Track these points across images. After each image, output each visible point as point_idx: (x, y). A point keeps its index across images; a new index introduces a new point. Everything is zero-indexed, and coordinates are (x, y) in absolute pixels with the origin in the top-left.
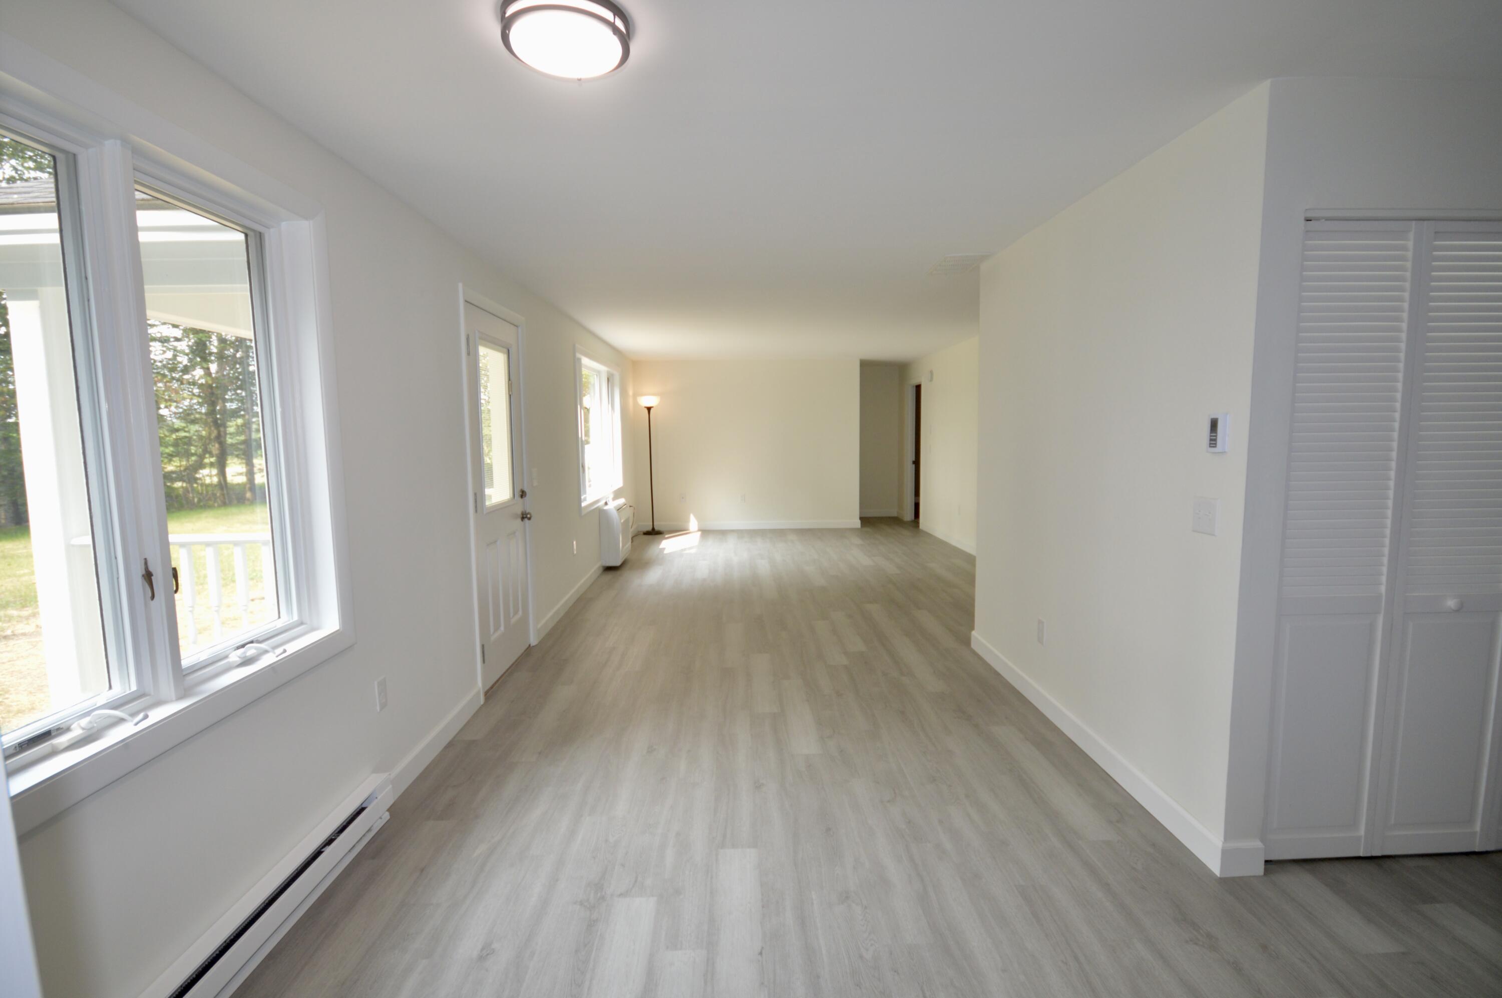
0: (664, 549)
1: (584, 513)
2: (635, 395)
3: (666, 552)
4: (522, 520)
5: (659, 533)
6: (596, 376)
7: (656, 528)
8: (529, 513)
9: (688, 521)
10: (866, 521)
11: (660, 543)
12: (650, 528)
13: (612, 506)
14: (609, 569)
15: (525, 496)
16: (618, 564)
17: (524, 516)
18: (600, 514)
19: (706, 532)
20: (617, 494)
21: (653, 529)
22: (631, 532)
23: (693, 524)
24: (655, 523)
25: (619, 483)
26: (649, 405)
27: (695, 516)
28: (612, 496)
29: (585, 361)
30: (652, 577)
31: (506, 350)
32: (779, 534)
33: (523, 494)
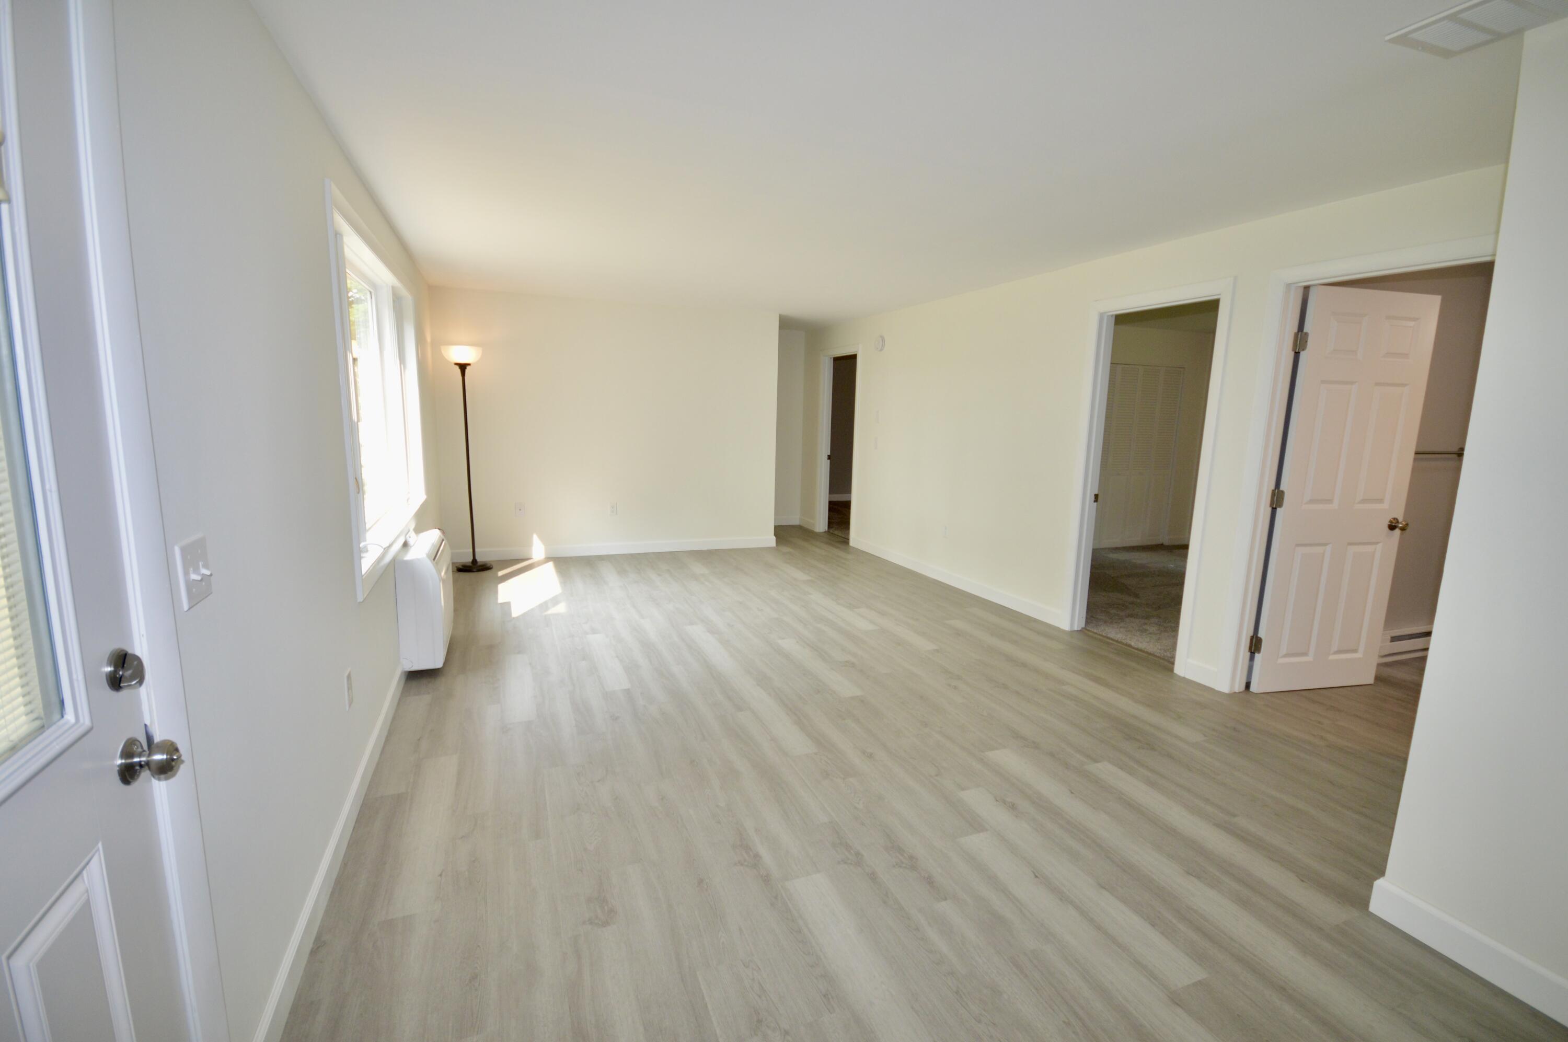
0: (508, 604)
3: (516, 612)
5: (485, 568)
7: (479, 559)
9: (529, 544)
10: (783, 533)
12: (468, 561)
13: (417, 549)
14: (419, 677)
20: (421, 523)
21: (474, 561)
23: (538, 551)
25: (418, 495)
26: (463, 361)
27: (541, 537)
28: (413, 525)
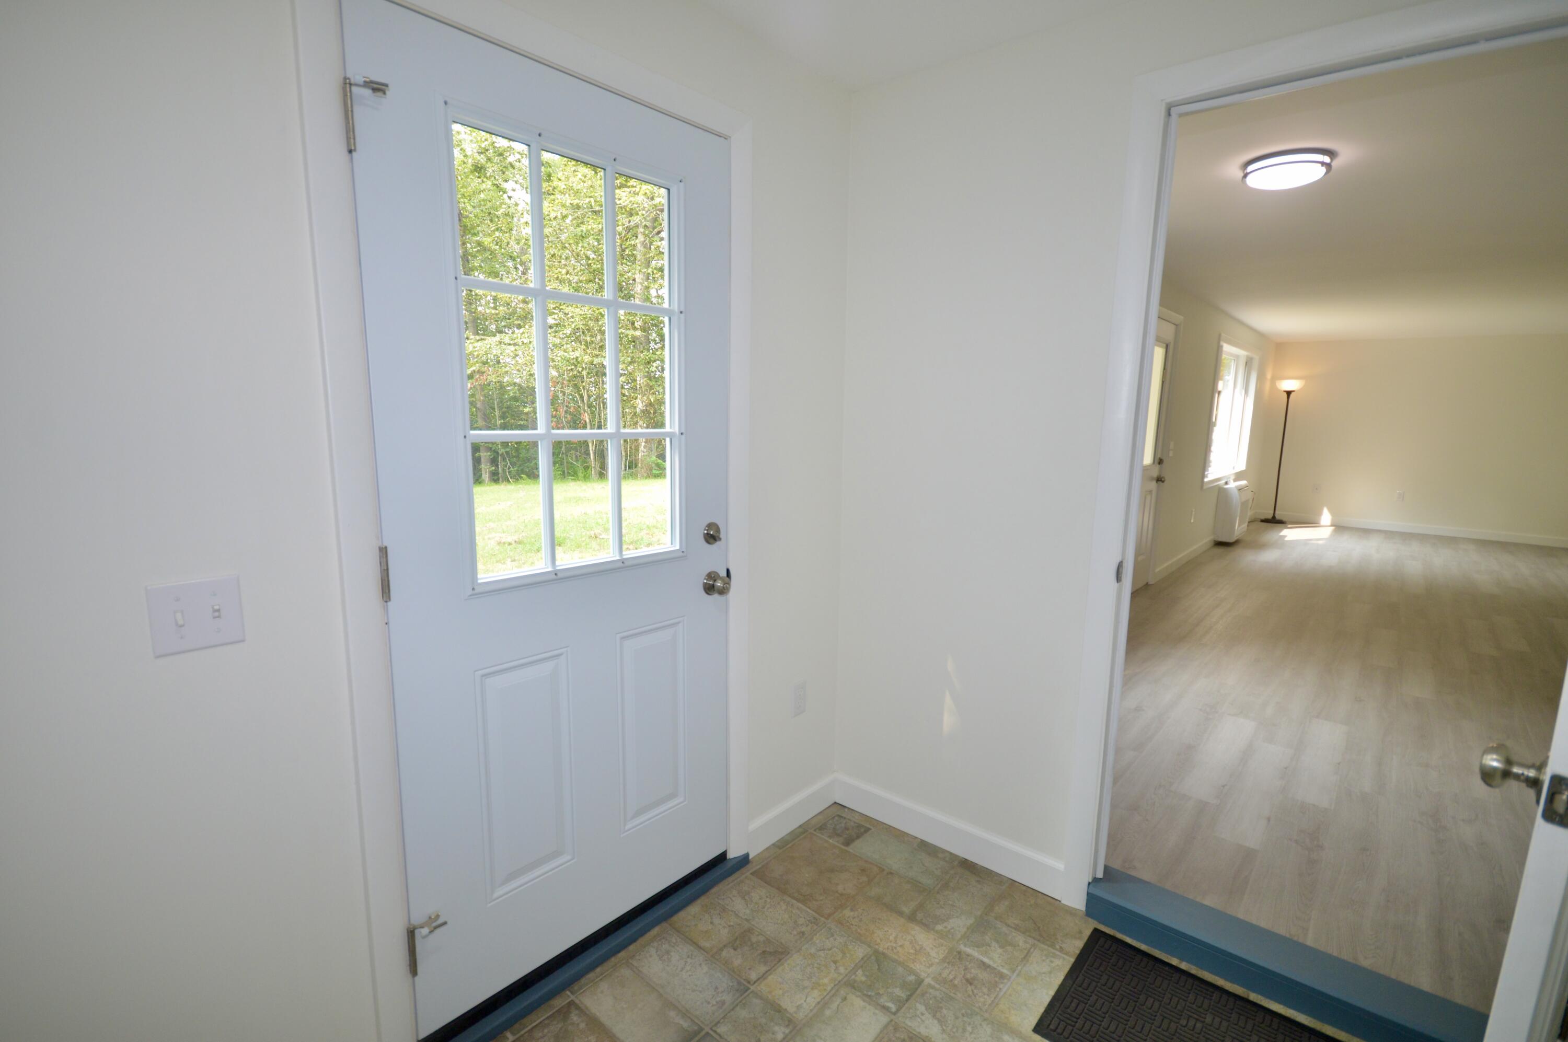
0: (1285, 536)
1: (1205, 487)
2: (1275, 378)
4: (1157, 482)
5: (1281, 522)
6: (1233, 361)
7: (1278, 517)
8: (1163, 477)
9: (1320, 515)
11: (1281, 531)
12: (1270, 516)
13: (1232, 485)
14: (1220, 544)
15: (1162, 464)
16: (1232, 540)
17: (1159, 480)
18: (1221, 493)
19: (1339, 528)
20: (1239, 476)
21: (1274, 517)
22: (1250, 514)
23: (1326, 517)
24: (1277, 512)
25: (1242, 466)
26: (1289, 390)
27: (1330, 510)
28: (1233, 477)
29: (1227, 348)
30: (1268, 557)
31: (1165, 345)
32: (1451, 541)
33: (1161, 462)
